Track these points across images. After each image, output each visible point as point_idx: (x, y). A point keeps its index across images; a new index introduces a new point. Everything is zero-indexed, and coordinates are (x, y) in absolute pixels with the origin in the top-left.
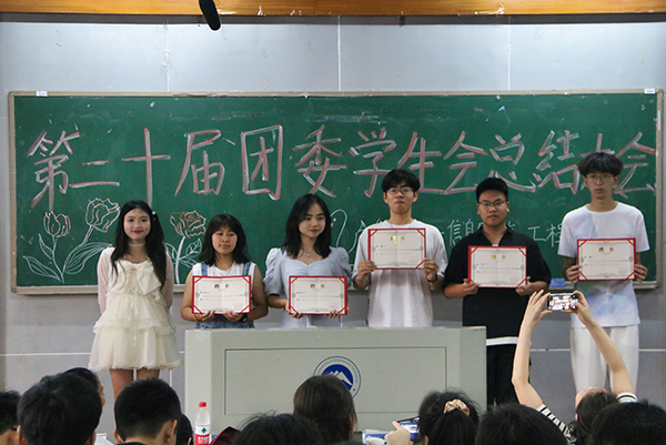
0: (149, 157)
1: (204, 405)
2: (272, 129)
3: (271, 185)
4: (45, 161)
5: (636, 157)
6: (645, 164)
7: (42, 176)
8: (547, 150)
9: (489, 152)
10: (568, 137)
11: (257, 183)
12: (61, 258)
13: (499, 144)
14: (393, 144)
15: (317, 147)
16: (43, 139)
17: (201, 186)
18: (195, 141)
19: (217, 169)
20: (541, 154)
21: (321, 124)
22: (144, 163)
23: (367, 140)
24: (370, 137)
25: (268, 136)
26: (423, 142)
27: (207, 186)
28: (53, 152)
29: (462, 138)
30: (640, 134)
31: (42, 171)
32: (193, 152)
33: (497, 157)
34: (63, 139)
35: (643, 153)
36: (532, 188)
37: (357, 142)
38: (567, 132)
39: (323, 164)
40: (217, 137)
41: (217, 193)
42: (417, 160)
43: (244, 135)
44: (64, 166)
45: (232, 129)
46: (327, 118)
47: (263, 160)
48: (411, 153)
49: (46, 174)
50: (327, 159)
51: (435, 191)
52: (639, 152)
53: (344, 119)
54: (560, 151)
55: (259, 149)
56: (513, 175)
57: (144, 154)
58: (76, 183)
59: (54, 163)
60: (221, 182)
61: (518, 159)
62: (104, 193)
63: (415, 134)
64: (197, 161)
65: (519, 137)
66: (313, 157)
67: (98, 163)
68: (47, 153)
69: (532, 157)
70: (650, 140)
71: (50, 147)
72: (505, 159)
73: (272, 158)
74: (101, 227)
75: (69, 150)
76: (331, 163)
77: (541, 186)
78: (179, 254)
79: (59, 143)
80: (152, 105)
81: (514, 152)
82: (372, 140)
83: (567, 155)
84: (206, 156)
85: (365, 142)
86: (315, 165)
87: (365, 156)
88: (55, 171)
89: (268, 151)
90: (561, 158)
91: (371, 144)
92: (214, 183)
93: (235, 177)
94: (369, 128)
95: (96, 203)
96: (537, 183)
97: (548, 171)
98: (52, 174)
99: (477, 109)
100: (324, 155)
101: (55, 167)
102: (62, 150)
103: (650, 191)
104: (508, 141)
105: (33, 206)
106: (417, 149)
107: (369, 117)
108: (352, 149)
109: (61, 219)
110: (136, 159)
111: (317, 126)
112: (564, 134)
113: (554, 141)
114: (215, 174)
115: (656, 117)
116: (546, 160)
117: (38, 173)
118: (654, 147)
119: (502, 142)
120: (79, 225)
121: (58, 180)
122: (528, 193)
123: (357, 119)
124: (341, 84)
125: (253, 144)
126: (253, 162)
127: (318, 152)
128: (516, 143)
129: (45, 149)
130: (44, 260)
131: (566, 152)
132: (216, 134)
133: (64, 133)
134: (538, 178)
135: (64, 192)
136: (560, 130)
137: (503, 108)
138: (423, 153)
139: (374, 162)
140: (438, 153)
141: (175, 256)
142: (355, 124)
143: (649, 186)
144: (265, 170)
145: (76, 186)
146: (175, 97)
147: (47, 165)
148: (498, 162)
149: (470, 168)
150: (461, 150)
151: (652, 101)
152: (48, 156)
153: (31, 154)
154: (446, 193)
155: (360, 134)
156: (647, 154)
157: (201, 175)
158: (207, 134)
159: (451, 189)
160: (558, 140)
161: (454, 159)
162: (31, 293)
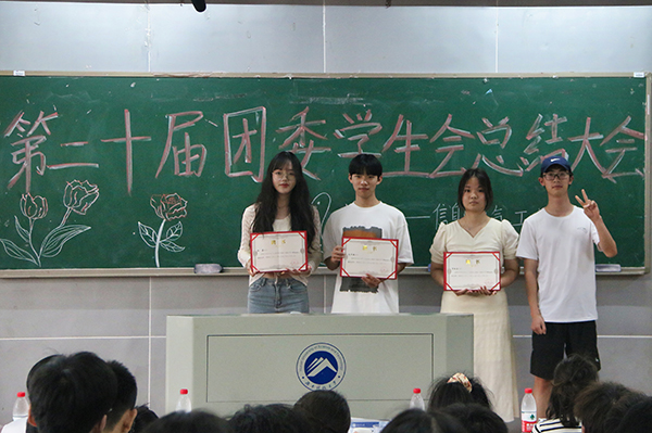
0: (129, 138)
1: (185, 392)
2: (255, 110)
3: (254, 168)
4: (23, 141)
5: (625, 141)
6: (634, 149)
7: (19, 157)
8: (535, 133)
9: (477, 136)
10: (556, 120)
11: (240, 166)
12: (37, 241)
13: (486, 127)
14: (378, 127)
15: (301, 129)
16: (20, 120)
17: (183, 168)
18: (177, 123)
19: (199, 151)
20: (529, 138)
21: (305, 106)
22: (124, 145)
23: (352, 122)
24: (355, 119)
25: (251, 117)
26: (409, 125)
27: (189, 167)
28: (30, 133)
29: (449, 121)
30: (629, 119)
31: (19, 152)
32: (175, 134)
33: (484, 140)
34: (41, 120)
35: (632, 137)
36: (520, 172)
37: (342, 124)
38: (555, 116)
39: (307, 146)
40: (199, 118)
41: (199, 175)
42: (402, 143)
43: (226, 117)
44: (42, 147)
45: (215, 111)
46: (311, 100)
47: (246, 142)
48: (396, 136)
49: (23, 155)
50: (312, 142)
51: (421, 174)
52: (628, 136)
53: (329, 101)
54: (547, 135)
55: (242, 131)
56: (500, 159)
57: (124, 136)
58: (53, 165)
59: (32, 143)
60: (203, 163)
61: (505, 142)
62: (82, 174)
63: (401, 116)
64: (179, 142)
65: (506, 120)
66: (297, 139)
67: (76, 144)
68: (25, 134)
69: (520, 141)
70: (638, 124)
71: (28, 128)
72: (492, 142)
73: (255, 140)
74: (78, 209)
75: (47, 130)
76: (315, 146)
77: (528, 170)
78: (159, 237)
79: (37, 124)
80: (132, 85)
81: (501, 135)
82: (357, 122)
83: (555, 139)
84: (187, 138)
85: (349, 125)
86: (299, 147)
87: (350, 139)
88: (32, 152)
89: (251, 133)
90: (549, 142)
91: (355, 127)
92: (195, 165)
93: (217, 159)
94: (354, 110)
95: (74, 185)
96: (525, 167)
97: (535, 155)
98: (29, 155)
99: (464, 92)
100: (308, 137)
101: (32, 148)
102: (40, 131)
103: (639, 176)
104: (495, 124)
105: (10, 187)
106: (403, 132)
107: (354, 99)
108: (337, 131)
109: (39, 202)
110: (116, 141)
111: (300, 108)
112: (552, 118)
113: (541, 125)
114: (197, 156)
115: (645, 101)
116: (534, 143)
117: (15, 154)
118: (643, 131)
119: (490, 125)
120: (57, 207)
121: (36, 161)
122: (514, 177)
123: (342, 101)
124: (327, 65)
125: (236, 126)
126: (236, 144)
127: (302, 135)
128: (503, 126)
129: (22, 130)
130: (21, 243)
131: (554, 135)
132: (198, 115)
133: (42, 113)
134: (526, 162)
135: (42, 173)
136: (548, 114)
137: (490, 91)
138: (409, 135)
139: (359, 144)
140: (424, 136)
141: (156, 239)
142: (341, 106)
143: (638, 171)
144: (248, 152)
145: (54, 168)
146: (157, 77)
147: (24, 146)
148: (486, 146)
149: (457, 152)
150: (448, 133)
151: (641, 85)
152: (25, 137)
153: (8, 135)
154: (432, 176)
155: (345, 116)
156: (636, 139)
157: (182, 157)
158: (189, 115)
159: (437, 173)
160: (546, 124)
161: (440, 142)
162: (6, 276)
